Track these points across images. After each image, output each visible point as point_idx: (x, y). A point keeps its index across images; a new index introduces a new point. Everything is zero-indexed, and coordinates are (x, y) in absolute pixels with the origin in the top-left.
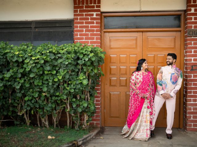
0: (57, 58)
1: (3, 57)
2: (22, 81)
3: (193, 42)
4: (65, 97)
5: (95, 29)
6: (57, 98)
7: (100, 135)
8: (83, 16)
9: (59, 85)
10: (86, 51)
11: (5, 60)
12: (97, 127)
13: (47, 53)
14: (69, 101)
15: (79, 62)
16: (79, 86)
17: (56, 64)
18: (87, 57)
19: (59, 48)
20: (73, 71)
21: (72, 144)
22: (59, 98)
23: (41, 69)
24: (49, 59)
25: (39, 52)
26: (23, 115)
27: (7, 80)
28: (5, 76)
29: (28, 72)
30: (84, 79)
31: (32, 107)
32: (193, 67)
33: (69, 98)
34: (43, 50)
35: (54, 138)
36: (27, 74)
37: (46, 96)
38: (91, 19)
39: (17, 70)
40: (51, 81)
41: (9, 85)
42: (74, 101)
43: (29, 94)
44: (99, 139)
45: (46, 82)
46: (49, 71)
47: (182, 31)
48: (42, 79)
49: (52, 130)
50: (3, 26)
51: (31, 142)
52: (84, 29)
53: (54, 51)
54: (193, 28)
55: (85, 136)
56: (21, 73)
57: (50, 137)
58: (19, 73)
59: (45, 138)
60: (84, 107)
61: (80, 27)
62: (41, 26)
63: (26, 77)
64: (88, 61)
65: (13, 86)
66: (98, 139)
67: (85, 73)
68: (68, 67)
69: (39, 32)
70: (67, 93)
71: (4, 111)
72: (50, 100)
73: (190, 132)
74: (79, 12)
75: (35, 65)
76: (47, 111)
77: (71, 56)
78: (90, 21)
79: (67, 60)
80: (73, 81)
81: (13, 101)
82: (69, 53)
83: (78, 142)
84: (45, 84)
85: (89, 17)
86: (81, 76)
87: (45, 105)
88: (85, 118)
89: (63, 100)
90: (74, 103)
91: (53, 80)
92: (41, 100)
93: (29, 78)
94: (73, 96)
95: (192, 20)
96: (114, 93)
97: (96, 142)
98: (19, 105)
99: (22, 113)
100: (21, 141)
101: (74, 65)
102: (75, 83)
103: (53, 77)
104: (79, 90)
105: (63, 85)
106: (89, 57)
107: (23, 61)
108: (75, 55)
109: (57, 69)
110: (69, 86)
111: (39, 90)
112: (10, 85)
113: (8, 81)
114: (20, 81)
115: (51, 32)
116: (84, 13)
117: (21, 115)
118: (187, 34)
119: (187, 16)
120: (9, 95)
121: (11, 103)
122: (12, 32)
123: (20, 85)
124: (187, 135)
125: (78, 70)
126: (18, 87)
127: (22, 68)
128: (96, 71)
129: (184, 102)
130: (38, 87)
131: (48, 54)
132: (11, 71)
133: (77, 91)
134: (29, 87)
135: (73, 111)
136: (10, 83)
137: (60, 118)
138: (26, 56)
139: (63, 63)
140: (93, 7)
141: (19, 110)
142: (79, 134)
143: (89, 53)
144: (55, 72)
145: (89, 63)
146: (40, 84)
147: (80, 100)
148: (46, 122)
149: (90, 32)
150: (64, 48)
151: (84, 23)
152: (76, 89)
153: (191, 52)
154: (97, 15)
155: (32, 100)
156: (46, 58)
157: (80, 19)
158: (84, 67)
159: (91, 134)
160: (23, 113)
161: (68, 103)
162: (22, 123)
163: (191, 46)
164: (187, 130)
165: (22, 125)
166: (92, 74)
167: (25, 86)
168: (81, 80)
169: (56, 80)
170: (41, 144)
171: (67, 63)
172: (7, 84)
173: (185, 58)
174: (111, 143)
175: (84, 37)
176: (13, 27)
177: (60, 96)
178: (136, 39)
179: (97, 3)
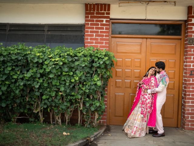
0: (74, 60)
1: (24, 58)
2: (41, 81)
3: (192, 50)
4: (80, 97)
5: (104, 34)
6: (72, 98)
7: (107, 133)
8: (94, 22)
9: (75, 85)
10: (100, 54)
11: (25, 61)
12: (104, 125)
13: (65, 55)
14: (82, 100)
15: (94, 64)
16: (93, 87)
17: (73, 66)
18: (101, 60)
19: (76, 51)
20: (88, 73)
21: (86, 140)
22: (74, 98)
23: (60, 70)
24: (66, 61)
25: (57, 54)
26: (38, 112)
27: (26, 80)
28: (25, 75)
29: (47, 73)
30: (98, 80)
31: (48, 105)
32: (192, 72)
33: (82, 98)
34: (61, 52)
35: (69, 134)
36: (46, 74)
37: (62, 95)
38: (101, 25)
39: (37, 71)
40: (68, 81)
41: (28, 84)
42: (87, 101)
43: (46, 93)
44: (108, 136)
45: (64, 83)
46: (66, 72)
47: (182, 39)
48: (60, 80)
49: (64, 127)
50: (17, 28)
51: (49, 138)
52: (94, 34)
53: (71, 54)
54: (193, 37)
55: (96, 133)
56: (40, 73)
57: (65, 133)
58: (38, 73)
59: (61, 134)
60: (96, 106)
61: (91, 32)
62: (53, 29)
63: (44, 78)
64: (102, 64)
65: (32, 85)
66: (106, 136)
67: (99, 75)
68: (84, 69)
69: (52, 35)
70: (82, 93)
71: (20, 108)
72: (65, 99)
73: (188, 131)
74: (90, 18)
75: (55, 67)
76: (62, 109)
77: (87, 60)
78: (100, 26)
79: (84, 63)
80: (87, 82)
81: (30, 100)
82: (85, 56)
83: (90, 138)
84: (62, 84)
85: (99, 23)
86: (96, 78)
87: (60, 103)
88: (96, 116)
89: (77, 100)
90: (87, 103)
91: (70, 81)
92: (57, 99)
93: (47, 79)
94: (87, 96)
95: (192, 29)
96: (119, 94)
97: (106, 139)
98: (36, 103)
99: (37, 110)
100: (40, 136)
101: (89, 67)
102: (90, 84)
103: (70, 77)
104: (93, 90)
105: (79, 85)
106: (104, 60)
107: (43, 62)
108: (90, 58)
109: (74, 70)
110: (84, 86)
111: (56, 89)
112: (30, 84)
113: (28, 80)
114: (39, 81)
115: (63, 35)
116: (95, 19)
117: (36, 112)
118: (187, 42)
119: (188, 26)
120: (27, 94)
121: (28, 101)
122: (26, 35)
123: (39, 84)
124: (186, 134)
125: (92, 72)
126: (37, 86)
127: (41, 69)
128: (108, 74)
129: (182, 103)
130: (55, 87)
131: (66, 57)
132: (31, 71)
133: (91, 91)
134: (47, 86)
135: (86, 109)
136: (29, 83)
137: (71, 116)
138: (46, 58)
139: (80, 65)
140: (103, 14)
141: (35, 108)
142: (91, 131)
143: (103, 56)
144: (71, 73)
145: (103, 66)
146: (58, 84)
147: (92, 99)
148: (59, 120)
149: (99, 37)
150: (80, 51)
151: (95, 28)
152: (90, 90)
153: (191, 58)
154: (106, 21)
155: (49, 98)
156: (64, 60)
157: (91, 24)
158: (98, 70)
159: (100, 131)
160: (39, 110)
161: (81, 102)
162: (36, 120)
163: (191, 53)
164: (185, 129)
165: (36, 122)
166: (105, 76)
167: (43, 85)
168: (95, 81)
169: (73, 81)
170: (59, 140)
171: (84, 65)
172: (26, 83)
173: (184, 64)
174: (119, 140)
175: (94, 41)
176: (27, 29)
177: (75, 96)
178: (141, 45)
179: (107, 10)
